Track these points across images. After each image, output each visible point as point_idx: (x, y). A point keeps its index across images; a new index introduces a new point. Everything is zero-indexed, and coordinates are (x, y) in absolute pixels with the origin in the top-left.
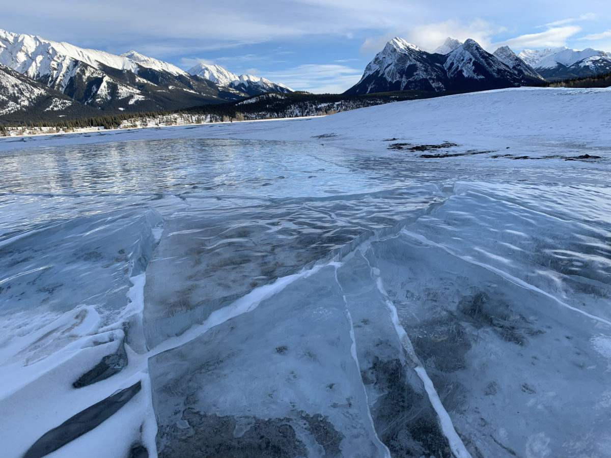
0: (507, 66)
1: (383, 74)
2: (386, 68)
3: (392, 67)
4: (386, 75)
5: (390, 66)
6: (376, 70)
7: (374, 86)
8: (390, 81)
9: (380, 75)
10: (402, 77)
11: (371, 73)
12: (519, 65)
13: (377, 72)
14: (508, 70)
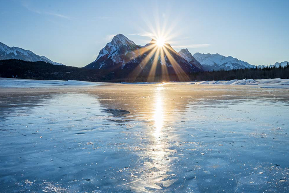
0: (186, 61)
1: (111, 57)
2: (112, 53)
3: (116, 53)
4: (112, 58)
5: (115, 53)
6: (106, 54)
7: (104, 64)
8: (115, 62)
9: (108, 57)
10: (122, 60)
11: (103, 55)
12: (193, 61)
13: (107, 55)
14: (187, 63)
